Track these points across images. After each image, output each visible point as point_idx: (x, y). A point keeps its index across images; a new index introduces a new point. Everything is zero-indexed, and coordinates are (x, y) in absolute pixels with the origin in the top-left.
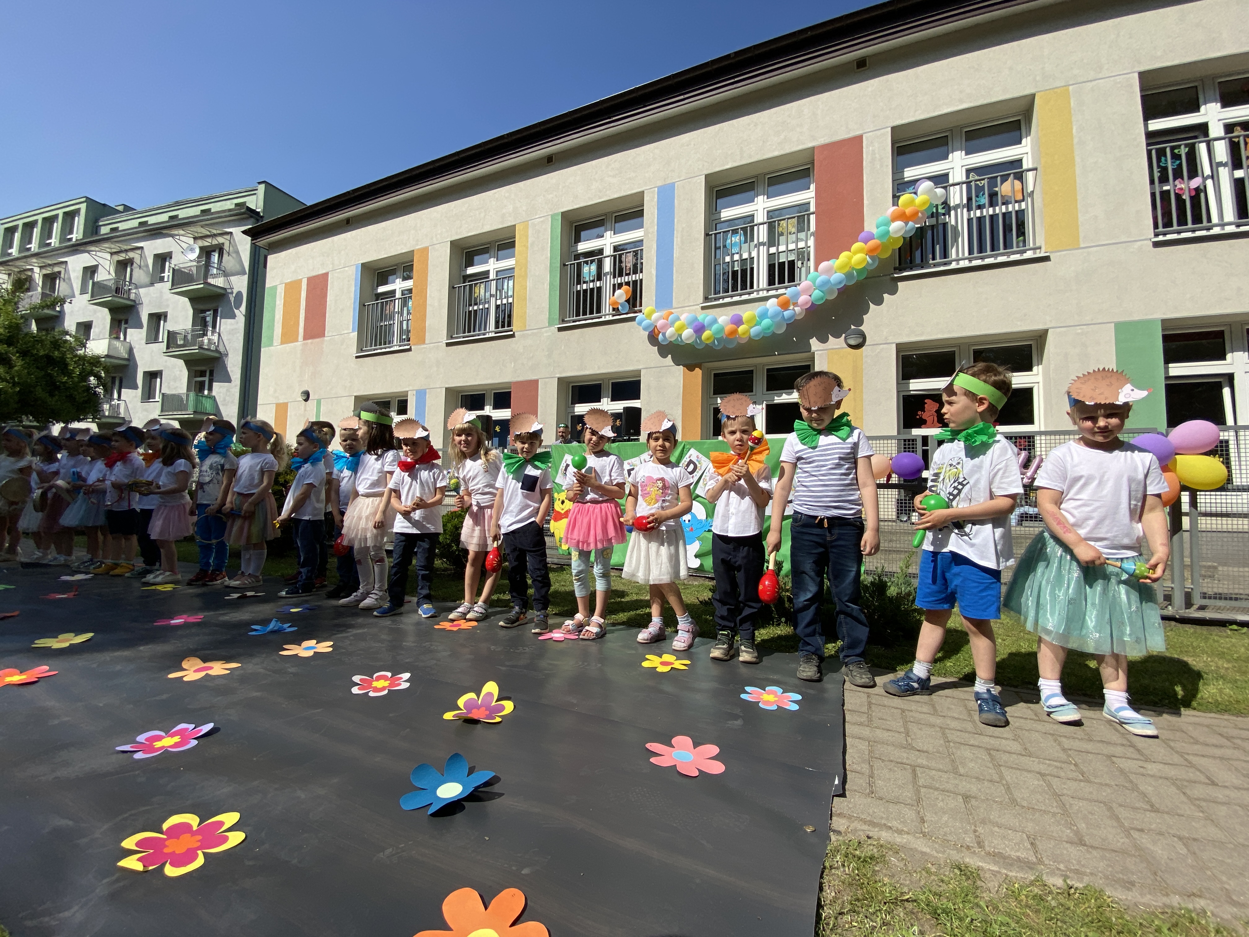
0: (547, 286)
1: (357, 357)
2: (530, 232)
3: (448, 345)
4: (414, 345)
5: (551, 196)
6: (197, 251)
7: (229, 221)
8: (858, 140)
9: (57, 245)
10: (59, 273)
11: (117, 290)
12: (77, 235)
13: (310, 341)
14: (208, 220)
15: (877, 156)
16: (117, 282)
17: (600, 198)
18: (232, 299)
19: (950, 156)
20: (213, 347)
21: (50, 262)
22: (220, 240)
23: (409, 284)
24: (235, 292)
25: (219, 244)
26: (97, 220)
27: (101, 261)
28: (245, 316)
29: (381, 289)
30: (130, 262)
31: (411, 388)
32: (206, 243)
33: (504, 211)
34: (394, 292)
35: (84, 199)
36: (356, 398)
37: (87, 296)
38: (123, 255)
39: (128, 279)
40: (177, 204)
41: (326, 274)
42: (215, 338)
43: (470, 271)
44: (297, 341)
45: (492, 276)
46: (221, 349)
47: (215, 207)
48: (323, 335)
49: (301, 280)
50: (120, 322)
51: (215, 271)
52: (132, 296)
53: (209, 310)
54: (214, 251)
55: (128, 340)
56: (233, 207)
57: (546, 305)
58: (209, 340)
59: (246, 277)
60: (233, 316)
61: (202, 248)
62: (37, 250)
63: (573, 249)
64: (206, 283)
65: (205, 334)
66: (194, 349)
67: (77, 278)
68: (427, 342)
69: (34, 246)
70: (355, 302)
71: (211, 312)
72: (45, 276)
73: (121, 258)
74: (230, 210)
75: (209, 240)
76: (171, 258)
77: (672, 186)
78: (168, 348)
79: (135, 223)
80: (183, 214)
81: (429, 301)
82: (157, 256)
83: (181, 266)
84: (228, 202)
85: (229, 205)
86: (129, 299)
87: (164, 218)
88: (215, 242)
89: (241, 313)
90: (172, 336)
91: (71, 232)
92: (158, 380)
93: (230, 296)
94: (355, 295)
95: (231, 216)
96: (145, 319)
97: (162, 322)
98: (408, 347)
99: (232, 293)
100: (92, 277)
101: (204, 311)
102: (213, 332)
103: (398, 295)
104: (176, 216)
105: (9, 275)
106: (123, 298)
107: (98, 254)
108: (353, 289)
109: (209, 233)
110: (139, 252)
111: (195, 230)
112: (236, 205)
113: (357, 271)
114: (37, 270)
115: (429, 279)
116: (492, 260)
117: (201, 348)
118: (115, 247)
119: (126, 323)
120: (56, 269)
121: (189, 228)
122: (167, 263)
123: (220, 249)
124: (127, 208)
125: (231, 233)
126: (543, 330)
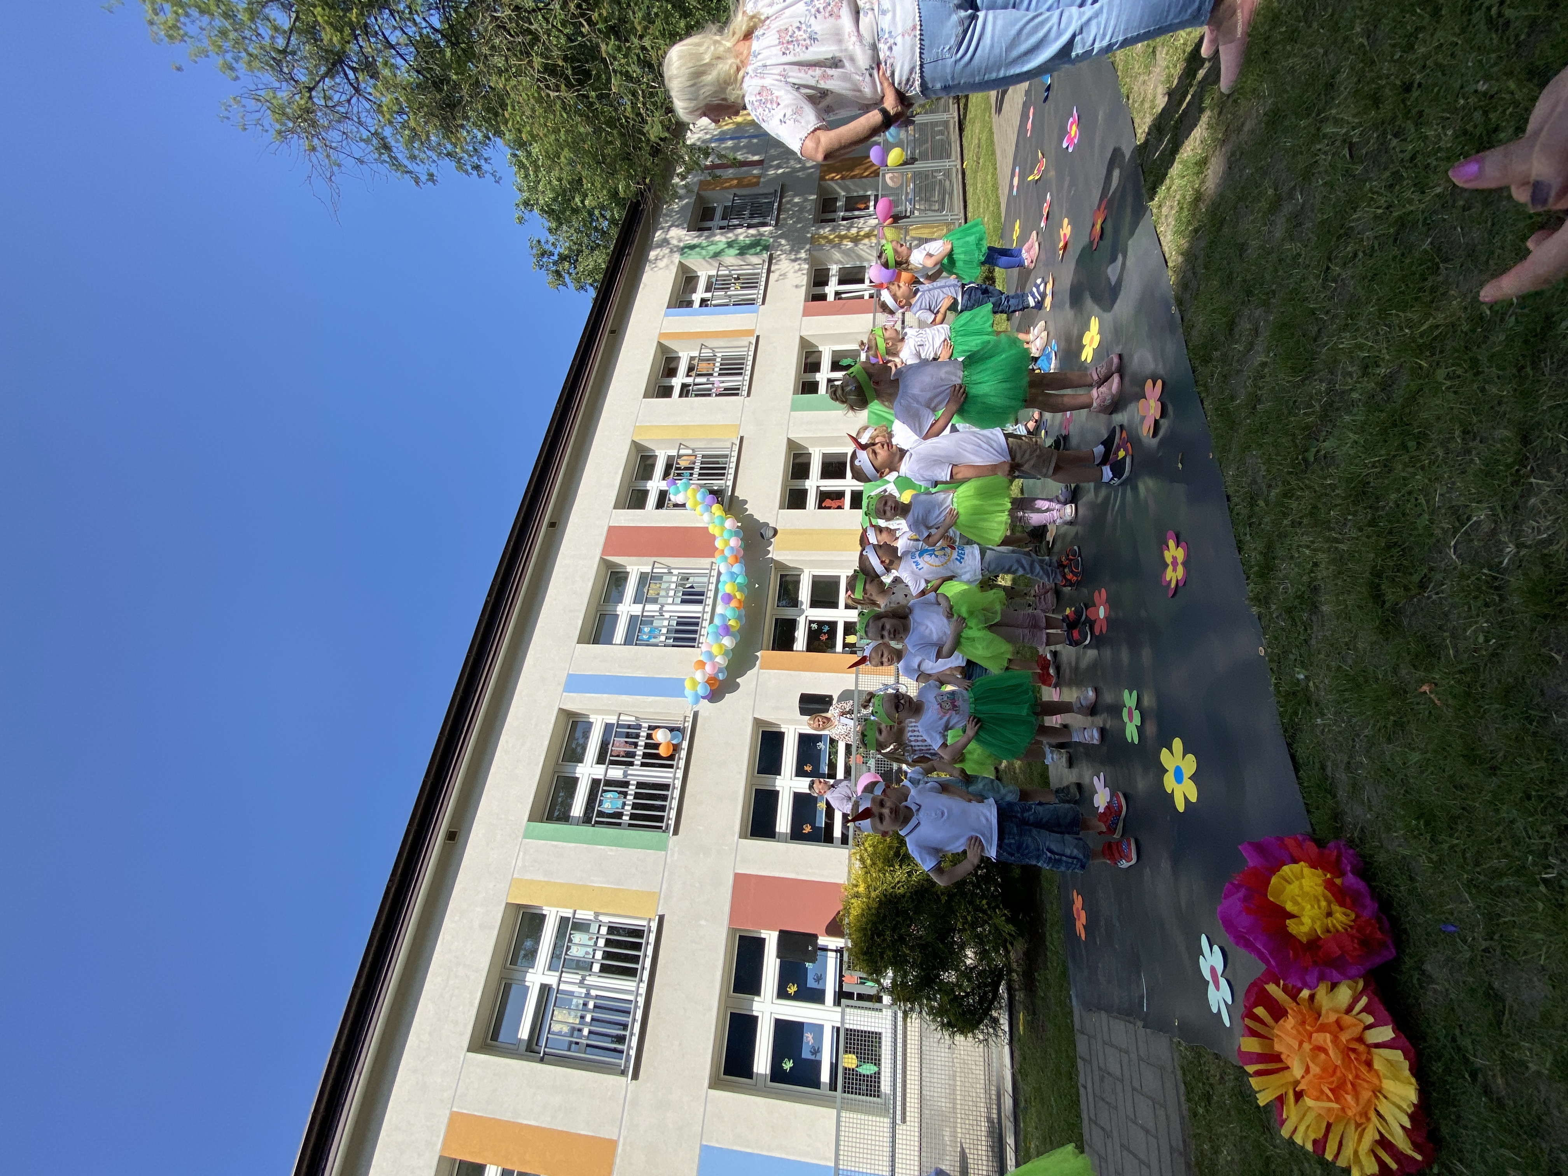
2: (528, 877)
3: (636, 1075)
8: (611, 529)
15: (629, 518)
19: (648, 489)
43: (525, 1031)
45: (552, 980)
57: (636, 854)
68: (615, 1138)
77: (571, 677)
81: (544, 1121)
115: (507, 1117)
116: (527, 977)
126: (669, 860)
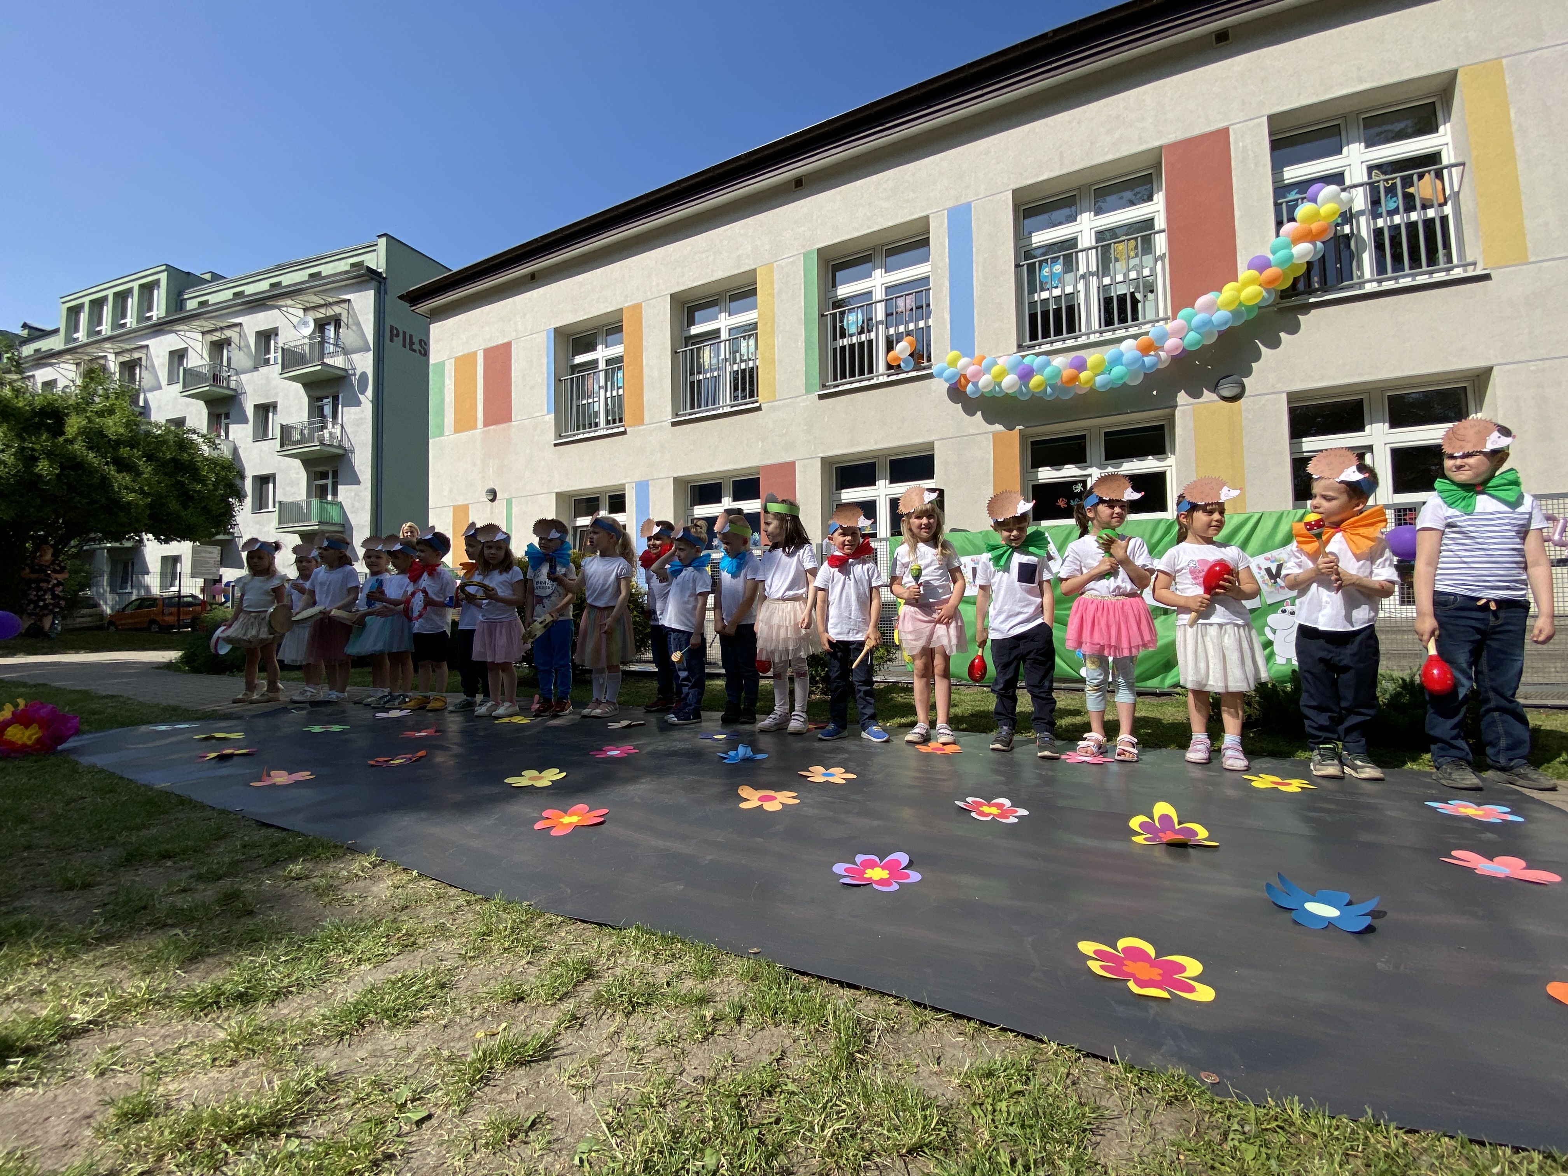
0: (801, 344)
1: (555, 445)
2: (776, 276)
3: (674, 424)
4: (630, 426)
5: (802, 229)
6: (312, 324)
7: (346, 286)
8: (1223, 134)
9: (134, 326)
10: (140, 359)
11: (215, 377)
12: (158, 311)
13: (492, 427)
14: (320, 286)
15: (1250, 153)
16: (213, 367)
17: (869, 227)
18: (355, 382)
19: (1345, 149)
20: (336, 443)
21: (128, 347)
22: (337, 309)
23: (616, 351)
24: (358, 373)
25: (336, 315)
26: (180, 293)
27: (191, 343)
28: (372, 402)
29: (579, 359)
30: (228, 342)
31: (629, 480)
32: (321, 314)
33: (740, 252)
34: (596, 361)
35: (164, 267)
36: (558, 495)
37: (179, 387)
38: (218, 334)
39: (225, 363)
40: (279, 267)
41: (508, 345)
42: (337, 430)
43: (695, 330)
44: (476, 428)
45: (724, 335)
46: (346, 444)
47: (327, 270)
48: (510, 419)
49: (475, 353)
50: (219, 416)
51: (332, 348)
52: (233, 385)
53: (327, 397)
54: (329, 324)
55: (231, 438)
56: (348, 268)
57: (801, 367)
58: (330, 433)
59: (370, 354)
60: (358, 403)
61: (316, 321)
62: (109, 333)
63: (831, 295)
64: (323, 364)
65: (323, 428)
66: (314, 446)
67: (163, 365)
68: (646, 421)
69: (105, 328)
70: (548, 378)
71: (330, 400)
72: (122, 364)
73: (215, 338)
74: (346, 272)
75: (323, 310)
76: (277, 335)
77: (966, 208)
78: (282, 445)
79: (228, 294)
80: (288, 279)
81: (646, 371)
82: (259, 334)
83: (292, 344)
84: (343, 262)
85: (343, 266)
86: (228, 388)
87: (264, 286)
88: (330, 312)
89: (367, 398)
90: (285, 430)
91: (150, 309)
92: (271, 486)
93: (353, 378)
94: (548, 368)
95: (348, 279)
96: (250, 412)
97: (271, 415)
98: (622, 429)
99: (355, 375)
100: (180, 363)
101: (320, 399)
102: (334, 424)
103: (602, 365)
104: (279, 283)
105: (78, 364)
106: (222, 387)
107: (188, 334)
108: (545, 360)
109: (323, 302)
110: (237, 329)
111: (305, 298)
112: (353, 265)
113: (548, 338)
114: (111, 357)
115: (645, 344)
116: (723, 315)
117: (322, 444)
118: (208, 325)
119: (227, 416)
120: (136, 355)
121: (300, 297)
122: (272, 342)
123: (337, 322)
124: (216, 277)
125: (349, 300)
126: (799, 399)
